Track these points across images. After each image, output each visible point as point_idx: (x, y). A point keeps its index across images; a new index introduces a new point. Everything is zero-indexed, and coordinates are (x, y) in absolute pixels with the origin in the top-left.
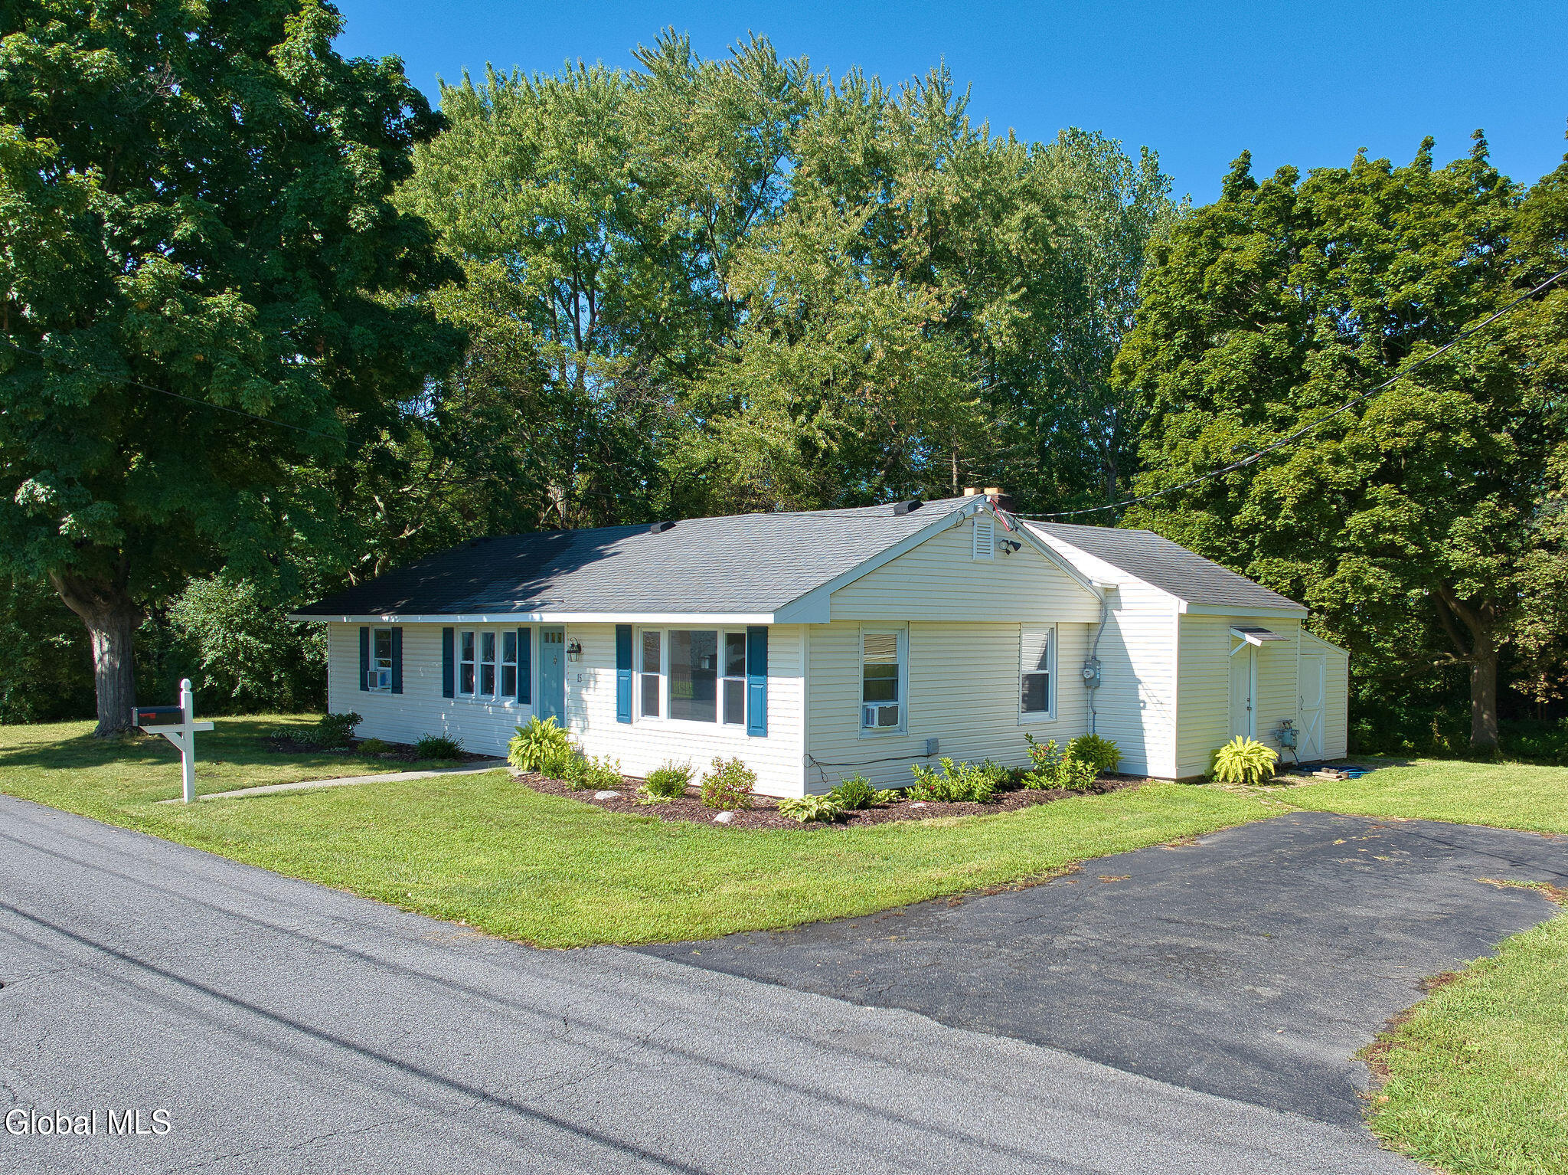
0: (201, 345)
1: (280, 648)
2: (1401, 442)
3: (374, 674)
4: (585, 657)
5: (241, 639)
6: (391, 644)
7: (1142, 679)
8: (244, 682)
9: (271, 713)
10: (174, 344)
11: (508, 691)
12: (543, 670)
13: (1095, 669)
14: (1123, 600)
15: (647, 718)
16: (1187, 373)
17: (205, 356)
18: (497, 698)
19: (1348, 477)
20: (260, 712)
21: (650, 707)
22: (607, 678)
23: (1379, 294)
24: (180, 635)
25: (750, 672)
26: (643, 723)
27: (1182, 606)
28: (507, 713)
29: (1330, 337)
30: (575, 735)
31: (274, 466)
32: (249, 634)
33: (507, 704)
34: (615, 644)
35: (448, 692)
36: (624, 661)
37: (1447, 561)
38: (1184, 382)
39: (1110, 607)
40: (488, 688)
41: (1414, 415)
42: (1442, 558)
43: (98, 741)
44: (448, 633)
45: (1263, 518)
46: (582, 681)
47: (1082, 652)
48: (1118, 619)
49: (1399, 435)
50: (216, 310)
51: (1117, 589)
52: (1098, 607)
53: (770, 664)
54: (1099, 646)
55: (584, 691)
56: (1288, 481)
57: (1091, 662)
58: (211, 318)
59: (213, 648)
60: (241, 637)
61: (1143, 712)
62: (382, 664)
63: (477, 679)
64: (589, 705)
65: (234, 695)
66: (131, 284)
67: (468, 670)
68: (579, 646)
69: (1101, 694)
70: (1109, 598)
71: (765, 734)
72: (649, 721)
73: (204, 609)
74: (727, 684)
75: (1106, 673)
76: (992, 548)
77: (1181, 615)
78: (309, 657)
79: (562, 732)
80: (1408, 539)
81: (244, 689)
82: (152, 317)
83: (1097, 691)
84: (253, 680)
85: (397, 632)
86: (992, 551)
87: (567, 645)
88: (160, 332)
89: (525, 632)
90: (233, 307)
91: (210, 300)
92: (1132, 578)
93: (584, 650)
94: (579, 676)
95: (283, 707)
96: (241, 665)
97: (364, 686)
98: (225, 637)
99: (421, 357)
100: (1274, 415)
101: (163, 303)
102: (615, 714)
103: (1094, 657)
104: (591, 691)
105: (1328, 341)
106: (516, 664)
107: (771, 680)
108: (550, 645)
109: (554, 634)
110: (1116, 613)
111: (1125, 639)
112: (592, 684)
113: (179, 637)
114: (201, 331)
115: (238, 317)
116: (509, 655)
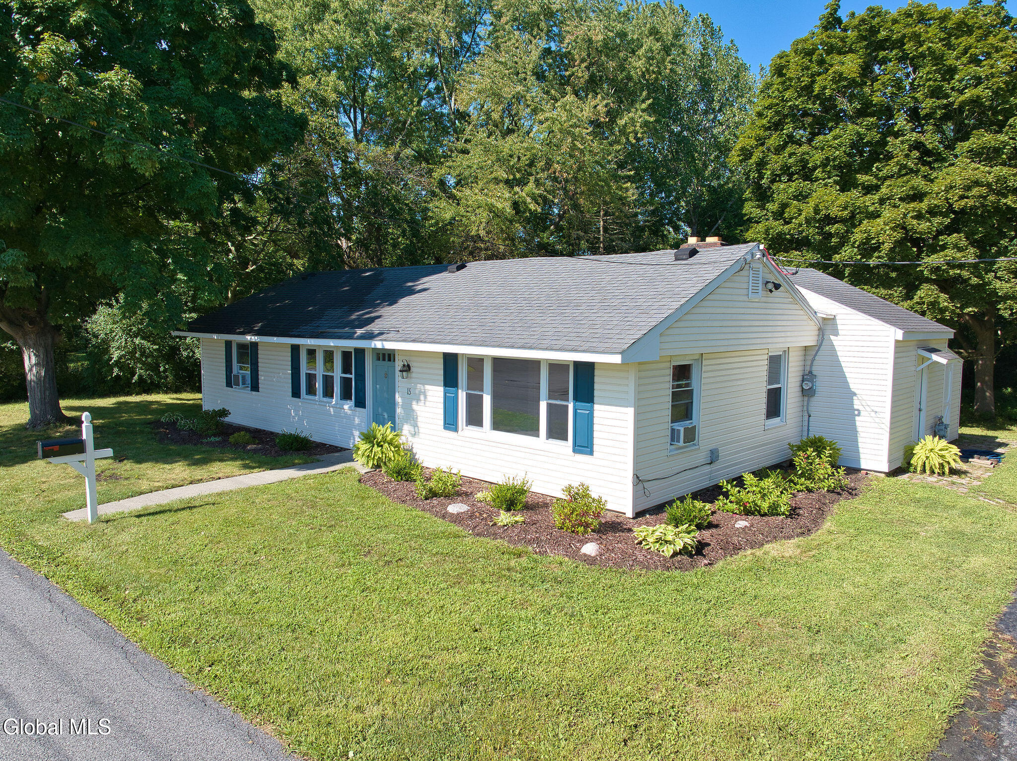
0: (94, 113)
1: (165, 348)
2: (970, 203)
3: (237, 377)
4: (413, 375)
5: (137, 342)
6: (249, 353)
7: (857, 392)
8: (140, 371)
9: (159, 393)
10: (71, 110)
11: (346, 396)
12: (375, 383)
13: (812, 382)
14: (839, 327)
15: (471, 427)
16: (794, 154)
17: (98, 123)
18: (336, 401)
19: (928, 228)
20: (152, 392)
21: (475, 419)
22: (436, 393)
23: (947, 96)
24: (94, 340)
25: (576, 398)
26: (468, 432)
27: (899, 334)
28: (346, 413)
29: (907, 127)
30: (406, 436)
31: (157, 221)
32: (143, 338)
33: (346, 407)
34: (442, 366)
35: (296, 393)
36: (450, 380)
37: (995, 289)
38: (791, 161)
39: (827, 333)
40: (328, 392)
41: (977, 183)
42: (991, 287)
43: (29, 433)
44: (295, 349)
45: (859, 257)
46: (413, 395)
47: (801, 368)
48: (835, 343)
49: (967, 197)
50: (106, 83)
51: (834, 319)
52: (816, 333)
53: (596, 393)
54: (815, 363)
55: (414, 403)
56: (885, 232)
57: (808, 377)
58: (102, 90)
59: (118, 348)
60: (137, 341)
61: (857, 418)
62: (241, 368)
63: (319, 385)
64: (419, 413)
65: (134, 381)
66: (31, 57)
67: (311, 378)
68: (409, 366)
69: (817, 403)
70: (827, 326)
71: (591, 453)
72: (473, 430)
73: (111, 321)
74: (550, 406)
75: (821, 385)
76: (760, 288)
77: (897, 341)
78: (185, 354)
79: (396, 435)
80: (972, 273)
81: (140, 376)
82: (50, 86)
83: (813, 399)
84: (147, 370)
85: (255, 345)
86: (760, 291)
87: (399, 365)
88: (58, 99)
89: (360, 352)
90: (121, 81)
91: (102, 76)
92: (849, 310)
93: (412, 369)
94: (409, 390)
95: (167, 388)
96: (139, 360)
97: (229, 384)
98: (126, 340)
99: (273, 135)
100: (864, 183)
101: (60, 74)
102: (442, 423)
103: (810, 372)
104: (422, 403)
105: (906, 130)
106: (353, 376)
107: (596, 407)
108: (381, 362)
109: (388, 356)
110: (832, 337)
111: (841, 359)
112: (422, 398)
113: (94, 341)
114: (93, 100)
115: (126, 90)
116: (346, 369)
